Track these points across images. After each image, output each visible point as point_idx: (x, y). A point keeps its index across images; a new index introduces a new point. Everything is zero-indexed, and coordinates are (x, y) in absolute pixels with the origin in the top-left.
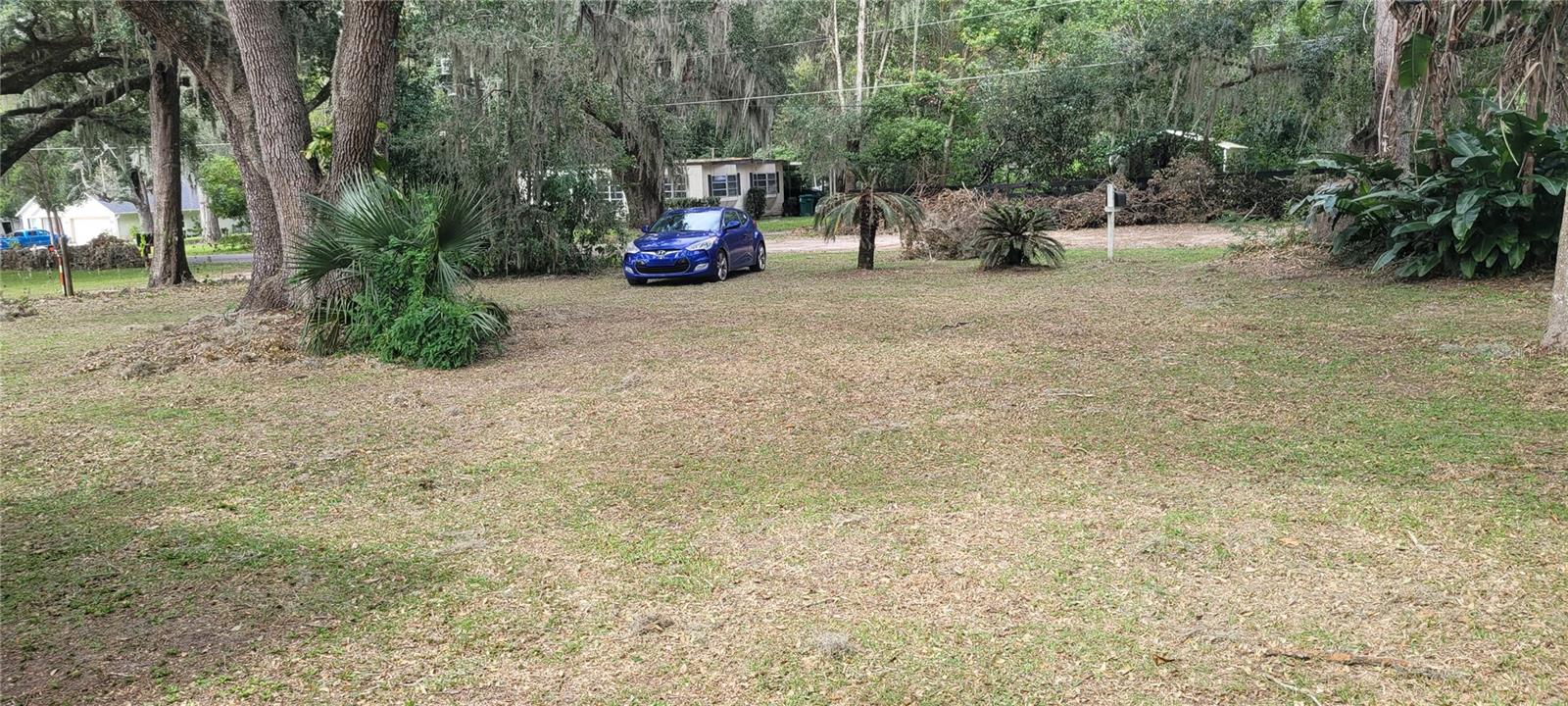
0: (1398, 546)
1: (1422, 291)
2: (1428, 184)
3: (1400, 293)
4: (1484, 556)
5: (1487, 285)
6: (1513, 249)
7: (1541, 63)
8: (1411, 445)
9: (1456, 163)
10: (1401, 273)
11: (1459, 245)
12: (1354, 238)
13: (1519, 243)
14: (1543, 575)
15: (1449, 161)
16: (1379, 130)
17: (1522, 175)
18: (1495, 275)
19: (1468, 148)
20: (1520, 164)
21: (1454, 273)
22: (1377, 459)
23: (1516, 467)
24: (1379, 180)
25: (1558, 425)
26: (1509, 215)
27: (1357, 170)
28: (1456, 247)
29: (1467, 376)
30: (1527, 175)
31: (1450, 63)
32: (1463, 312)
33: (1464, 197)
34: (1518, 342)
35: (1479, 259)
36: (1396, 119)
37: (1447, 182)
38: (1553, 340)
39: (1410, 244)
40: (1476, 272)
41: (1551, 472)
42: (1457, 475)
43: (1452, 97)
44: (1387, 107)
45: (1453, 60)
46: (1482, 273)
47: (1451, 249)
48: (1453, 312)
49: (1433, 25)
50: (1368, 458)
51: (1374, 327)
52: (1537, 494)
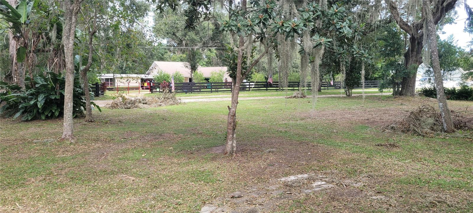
0: (12, 208)
1: (30, 124)
2: (29, 92)
3: (23, 125)
4: (39, 205)
5: (49, 121)
6: (56, 110)
7: (59, 59)
8: (21, 174)
9: (37, 86)
10: (23, 119)
11: (40, 110)
12: (8, 109)
13: (57, 109)
14: (55, 206)
15: (35, 85)
16: (13, 74)
17: (56, 90)
18: (51, 118)
19: (40, 82)
20: (56, 86)
21: (39, 118)
22: (9, 181)
23: (52, 175)
24: (14, 90)
25: (65, 161)
26: (54, 101)
27: (7, 87)
28: (39, 110)
29: (41, 150)
30: (58, 90)
31: (33, 56)
32: (41, 130)
33: (40, 96)
34: (56, 138)
35: (46, 114)
36: (18, 71)
37: (35, 91)
38: (65, 136)
39: (25, 110)
40: (46, 118)
41: (61, 175)
42: (34, 181)
43: (35, 66)
44: (15, 68)
45: (34, 55)
46: (47, 118)
47: (38, 111)
48: (39, 130)
49: (26, 45)
50: (6, 181)
51: (13, 137)
52: (57, 182)
